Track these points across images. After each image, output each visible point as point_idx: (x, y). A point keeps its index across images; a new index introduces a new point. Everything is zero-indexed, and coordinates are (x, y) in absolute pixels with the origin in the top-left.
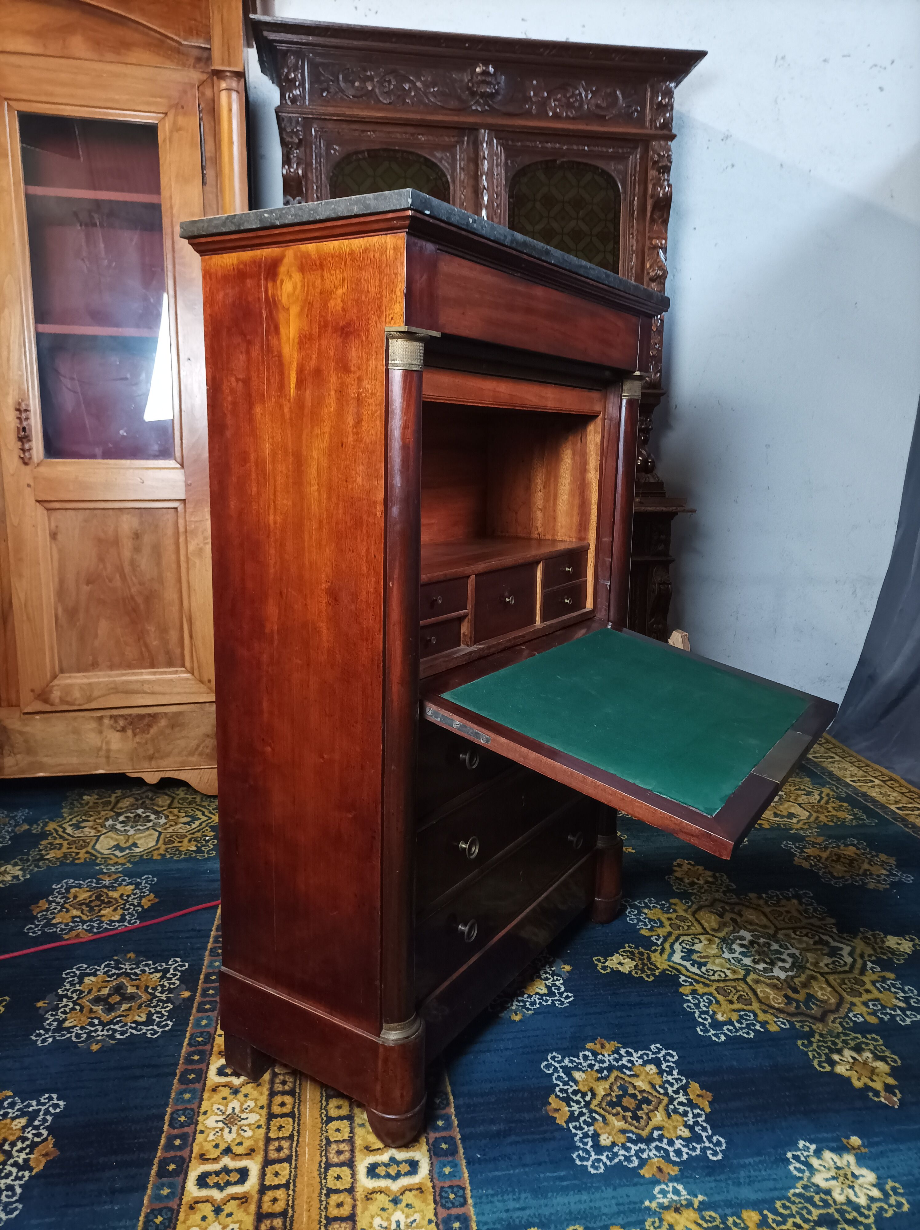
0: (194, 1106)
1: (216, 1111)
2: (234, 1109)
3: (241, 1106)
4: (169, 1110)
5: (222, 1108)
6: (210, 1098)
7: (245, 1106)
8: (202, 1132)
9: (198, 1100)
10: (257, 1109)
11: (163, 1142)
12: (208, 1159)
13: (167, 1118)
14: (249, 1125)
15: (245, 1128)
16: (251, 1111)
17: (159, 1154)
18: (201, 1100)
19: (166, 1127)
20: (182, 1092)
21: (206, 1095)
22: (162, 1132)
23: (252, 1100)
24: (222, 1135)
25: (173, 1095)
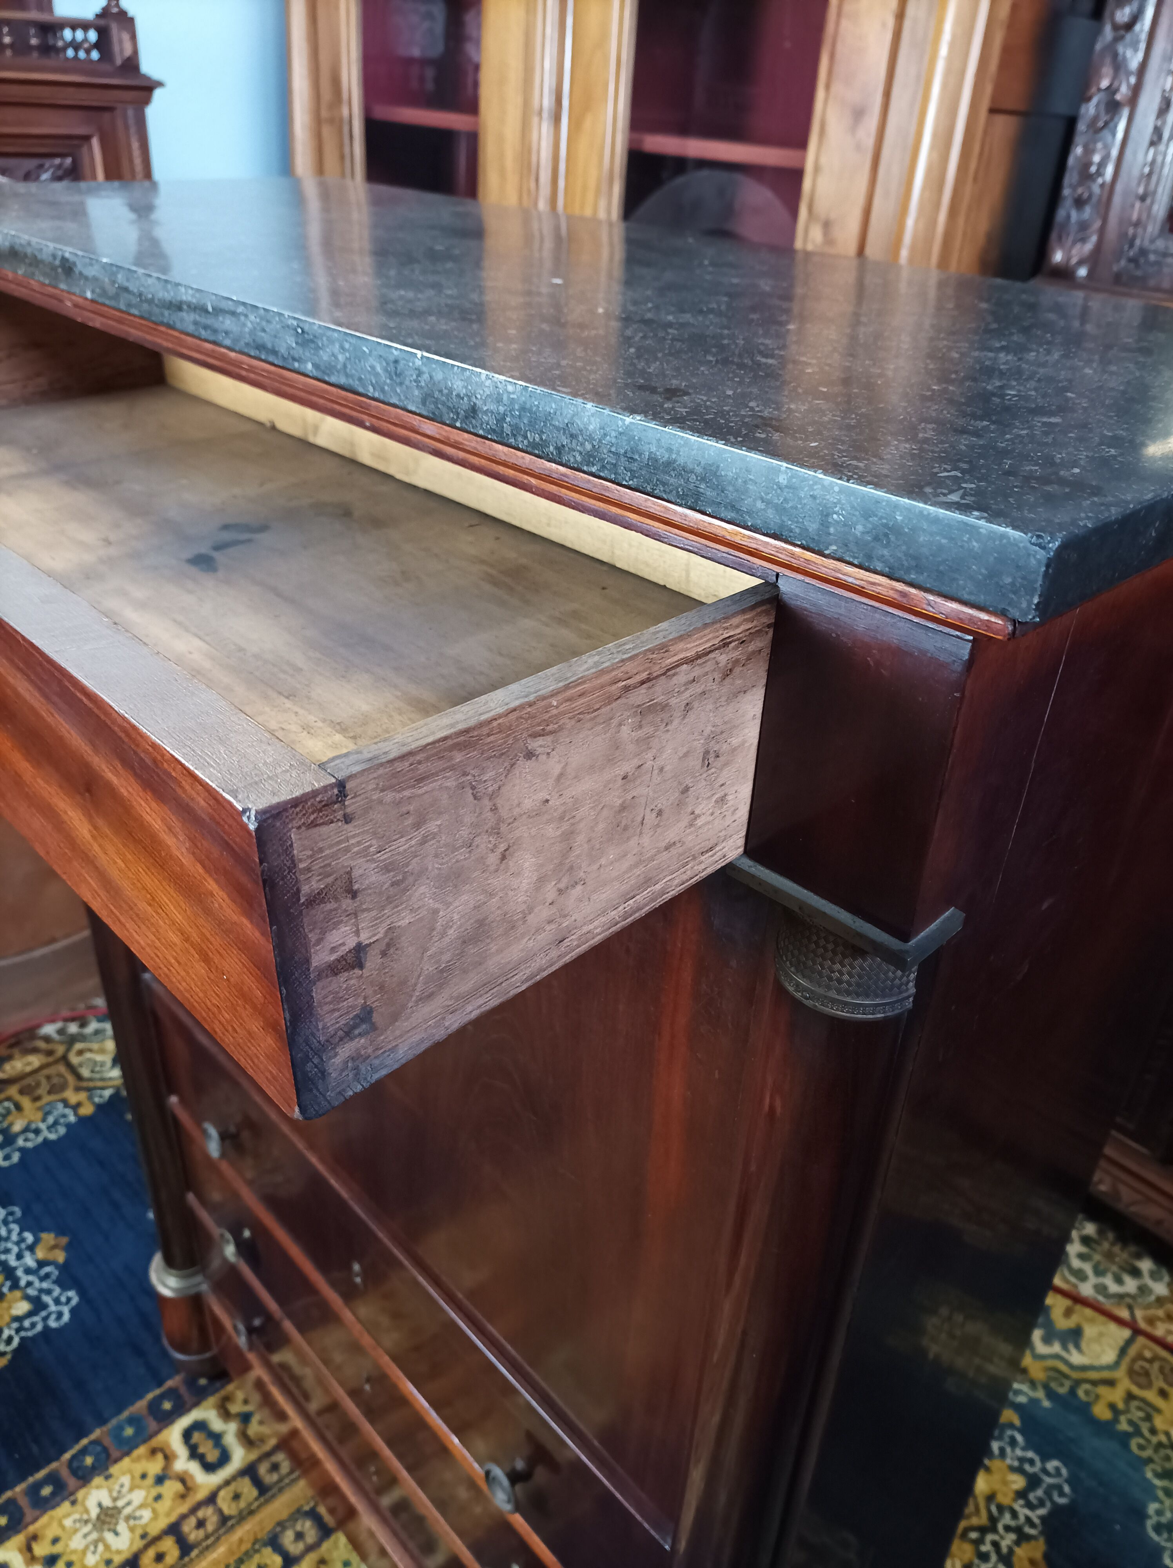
0: (115, 1454)
1: (117, 1487)
2: (129, 1504)
3: (134, 1511)
4: (96, 1434)
5: (125, 1490)
6: (138, 1459)
7: (138, 1514)
8: (73, 1503)
9: (126, 1449)
10: (139, 1532)
11: (41, 1474)
12: (29, 1549)
13: (85, 1441)
14: (107, 1547)
15: (101, 1547)
16: (132, 1529)
17: (18, 1489)
18: (128, 1453)
19: (67, 1456)
20: (131, 1421)
21: (142, 1450)
22: (57, 1458)
23: (154, 1511)
24: (76, 1531)
25: (125, 1414)
